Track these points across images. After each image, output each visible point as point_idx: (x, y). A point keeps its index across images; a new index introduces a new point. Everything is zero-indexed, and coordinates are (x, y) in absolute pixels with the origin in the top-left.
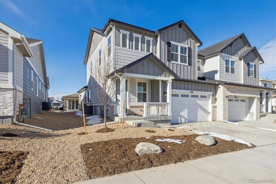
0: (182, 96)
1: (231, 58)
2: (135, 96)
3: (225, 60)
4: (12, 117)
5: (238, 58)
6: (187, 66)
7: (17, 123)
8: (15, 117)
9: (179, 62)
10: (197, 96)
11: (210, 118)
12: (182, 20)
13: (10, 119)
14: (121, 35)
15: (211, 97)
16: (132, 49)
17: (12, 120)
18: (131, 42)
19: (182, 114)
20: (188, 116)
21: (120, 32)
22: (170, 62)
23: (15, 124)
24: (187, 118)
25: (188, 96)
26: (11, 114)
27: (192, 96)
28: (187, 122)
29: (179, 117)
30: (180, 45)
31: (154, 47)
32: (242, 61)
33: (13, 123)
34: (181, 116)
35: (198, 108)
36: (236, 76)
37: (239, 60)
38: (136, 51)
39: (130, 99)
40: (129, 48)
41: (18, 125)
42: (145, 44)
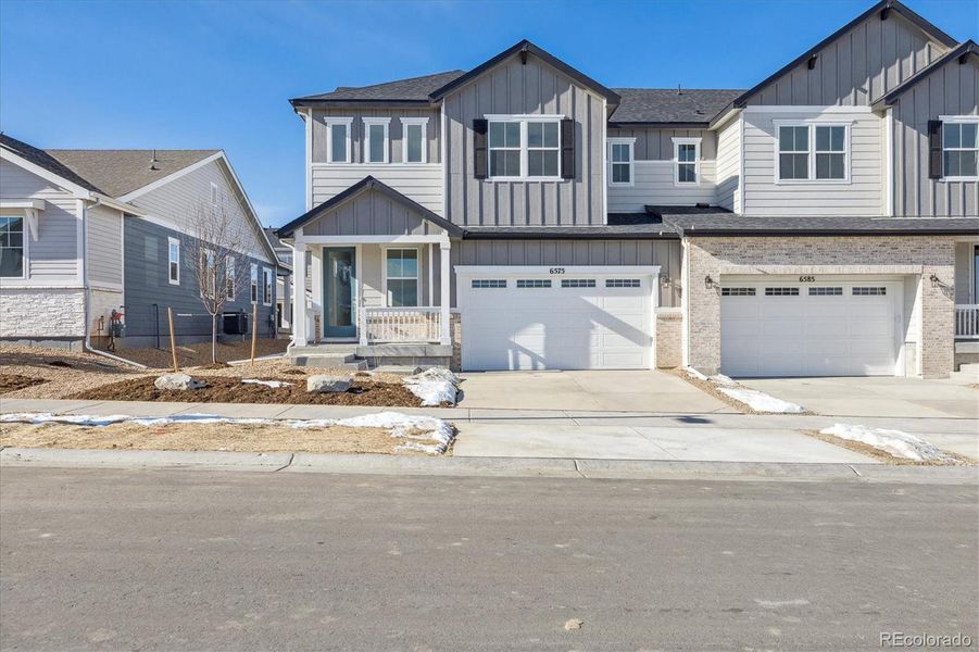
0: (521, 284)
1: (819, 114)
2: (380, 291)
3: (778, 132)
4: (83, 339)
5: (869, 109)
6: (558, 183)
7: (91, 349)
8: (88, 339)
9: (524, 176)
10: (592, 284)
11: (650, 357)
12: (525, 41)
13: (81, 342)
14: (329, 130)
15: (655, 281)
16: (362, 161)
17: (84, 345)
18: (357, 144)
19: (520, 340)
20: (547, 349)
21: (326, 124)
22: (486, 180)
23: (90, 352)
24: (542, 356)
25: (548, 284)
26: (81, 333)
27: (565, 284)
28: (541, 365)
29: (510, 352)
30: (523, 121)
31: (434, 143)
32: (889, 118)
33: (85, 350)
34: (517, 349)
35: (595, 323)
36: (854, 187)
37: (874, 116)
38: (373, 164)
39: (364, 299)
40: (353, 161)
41: (93, 353)
42: (401, 138)
